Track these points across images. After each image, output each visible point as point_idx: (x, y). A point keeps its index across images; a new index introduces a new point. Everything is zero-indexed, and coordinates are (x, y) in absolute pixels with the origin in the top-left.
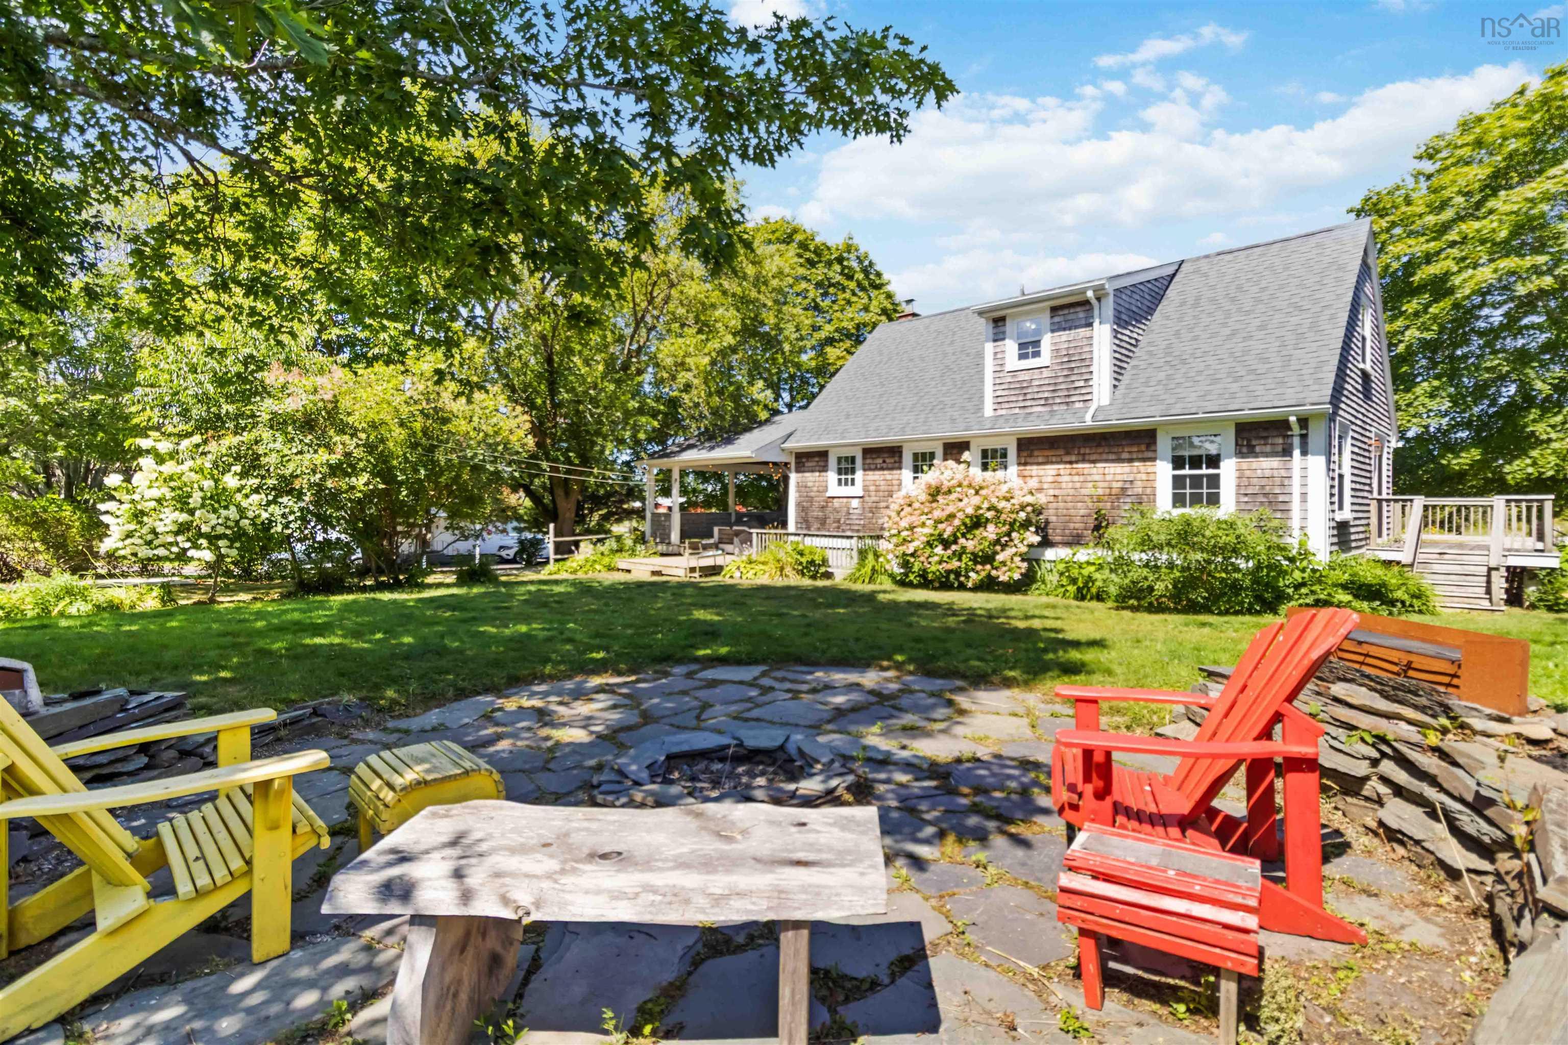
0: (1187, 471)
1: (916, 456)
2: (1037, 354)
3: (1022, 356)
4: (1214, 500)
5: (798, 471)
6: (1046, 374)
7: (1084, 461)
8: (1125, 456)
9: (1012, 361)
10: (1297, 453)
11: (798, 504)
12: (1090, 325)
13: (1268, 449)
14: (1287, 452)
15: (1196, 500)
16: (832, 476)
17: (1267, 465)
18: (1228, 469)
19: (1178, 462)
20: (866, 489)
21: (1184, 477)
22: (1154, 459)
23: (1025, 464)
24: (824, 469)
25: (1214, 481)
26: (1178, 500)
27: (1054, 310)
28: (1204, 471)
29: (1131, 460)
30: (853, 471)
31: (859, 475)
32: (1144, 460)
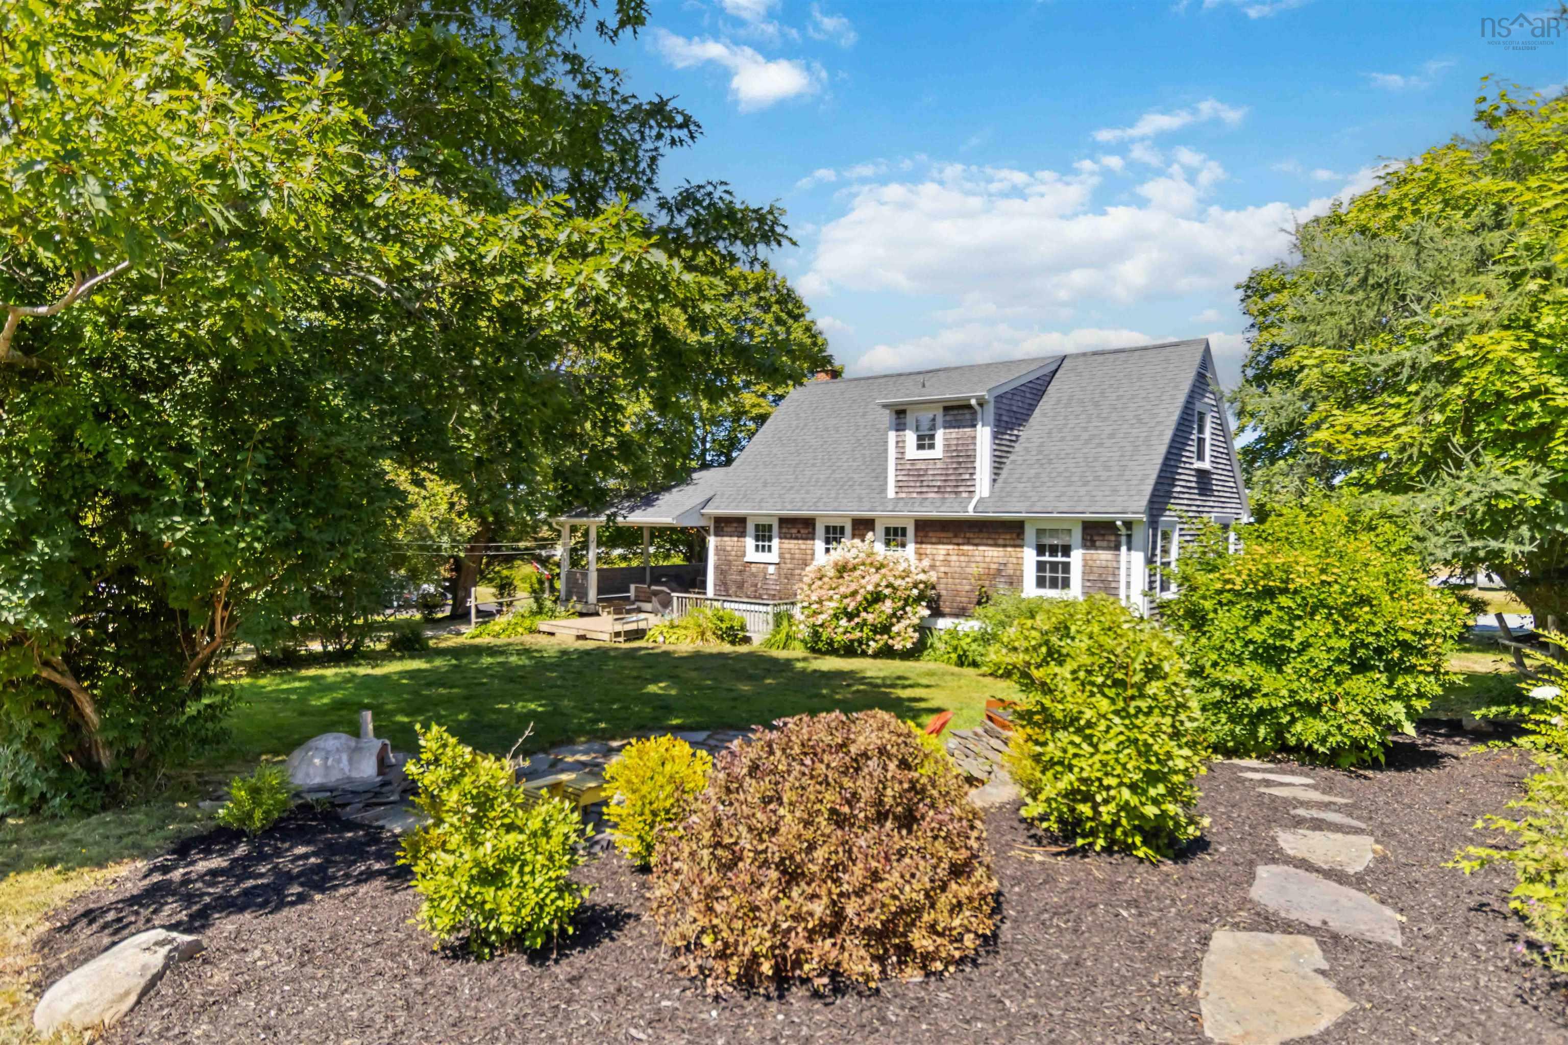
0: (1047, 558)
1: (827, 528)
2: (932, 446)
3: (920, 447)
4: (1066, 584)
5: (716, 535)
6: (939, 465)
7: (968, 544)
8: (1001, 542)
9: (912, 451)
10: (1124, 549)
11: (717, 567)
12: (974, 426)
13: (1105, 544)
14: (1117, 548)
15: (1054, 584)
16: (750, 542)
17: (1103, 556)
18: (1077, 558)
19: (1041, 550)
20: (781, 556)
21: (1045, 563)
22: (1022, 546)
23: (922, 543)
24: (742, 534)
25: (1066, 567)
26: (1041, 582)
27: (946, 409)
28: (1060, 559)
29: (1005, 546)
30: (770, 540)
31: (775, 542)
32: (1015, 546)
